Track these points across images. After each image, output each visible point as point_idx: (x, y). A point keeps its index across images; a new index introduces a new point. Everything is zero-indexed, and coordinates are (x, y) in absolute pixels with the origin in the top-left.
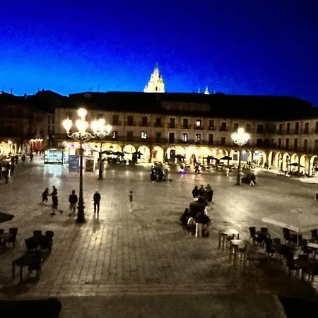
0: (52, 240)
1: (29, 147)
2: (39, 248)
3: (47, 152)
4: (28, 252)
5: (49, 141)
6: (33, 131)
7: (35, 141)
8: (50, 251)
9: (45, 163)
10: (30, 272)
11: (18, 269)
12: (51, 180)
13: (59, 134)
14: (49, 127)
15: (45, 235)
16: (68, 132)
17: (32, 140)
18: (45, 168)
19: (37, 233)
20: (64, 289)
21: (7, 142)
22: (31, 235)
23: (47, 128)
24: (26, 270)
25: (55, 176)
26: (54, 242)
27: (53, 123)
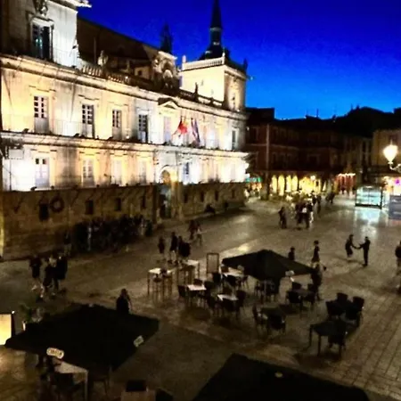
0: (361, 310)
1: (336, 183)
2: (343, 317)
3: (360, 191)
4: (330, 318)
5: (363, 175)
6: (342, 163)
7: (344, 175)
8: (358, 325)
9: (357, 205)
10: (331, 346)
11: (315, 336)
12: (364, 229)
13: (378, 166)
14: (364, 157)
15: (352, 301)
16: (391, 163)
17: (340, 175)
18: (356, 212)
19: (342, 297)
20: (375, 381)
21: (309, 177)
22: (334, 297)
23: (361, 158)
24: (325, 340)
25: (369, 224)
26: (363, 313)
27: (370, 151)
